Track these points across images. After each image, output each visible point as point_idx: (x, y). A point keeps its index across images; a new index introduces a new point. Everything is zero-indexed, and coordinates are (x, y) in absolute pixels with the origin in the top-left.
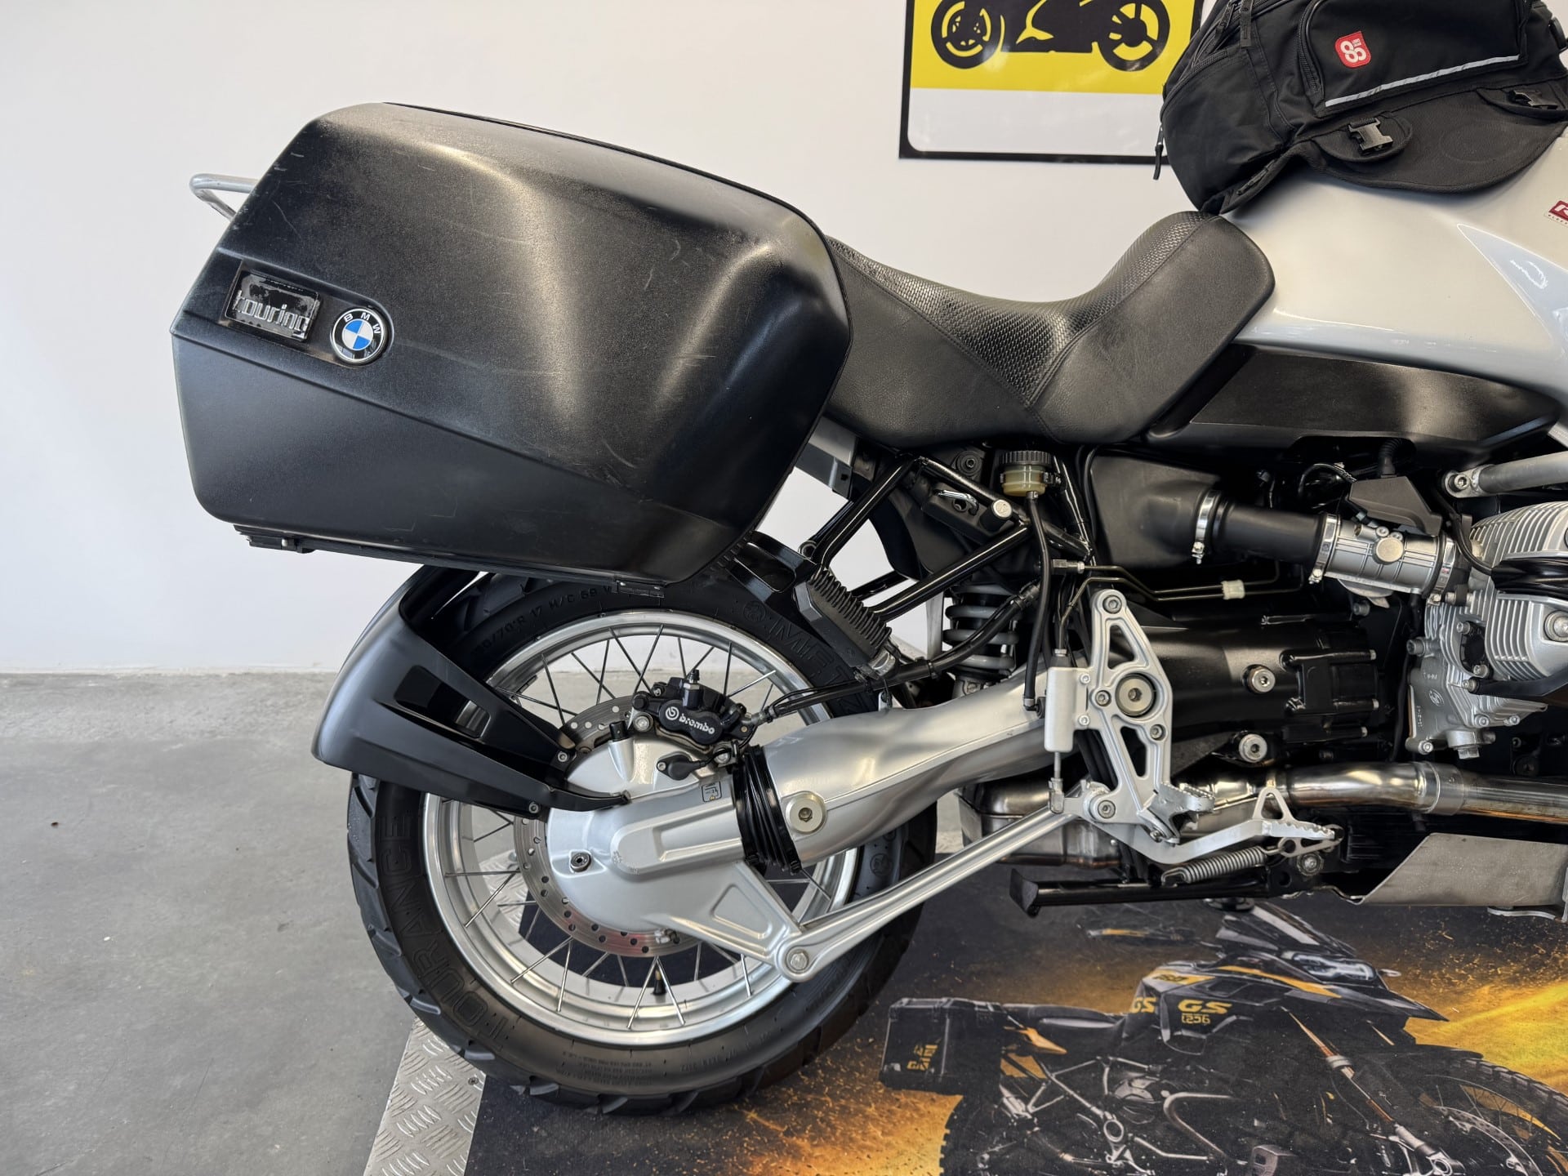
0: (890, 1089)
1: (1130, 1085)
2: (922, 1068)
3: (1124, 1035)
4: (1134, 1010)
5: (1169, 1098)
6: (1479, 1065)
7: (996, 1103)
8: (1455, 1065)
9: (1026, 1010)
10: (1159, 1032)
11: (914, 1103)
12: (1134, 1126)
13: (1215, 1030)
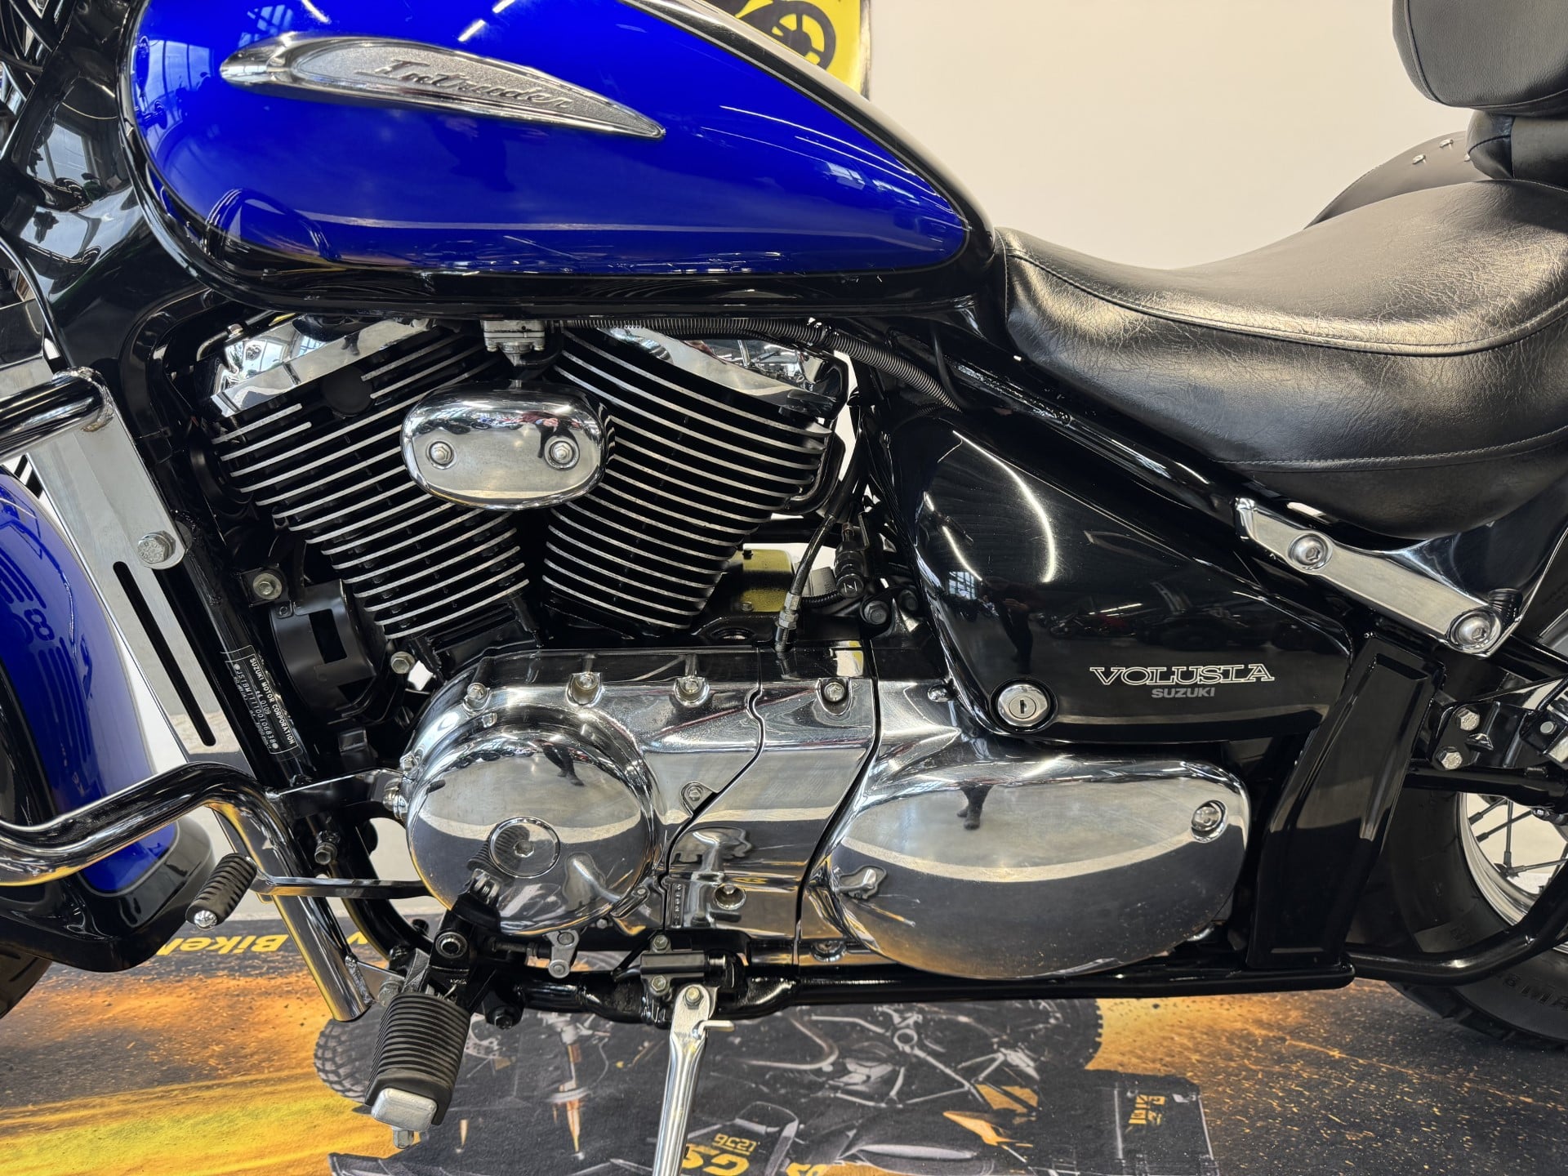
0: (1179, 1076)
1: (869, 1077)
2: (1145, 1097)
3: (851, 1134)
4: (821, 1168)
5: (826, 1066)
7: (1043, 1062)
10: (799, 1134)
11: (1144, 1063)
12: (883, 1042)
13: (717, 1126)
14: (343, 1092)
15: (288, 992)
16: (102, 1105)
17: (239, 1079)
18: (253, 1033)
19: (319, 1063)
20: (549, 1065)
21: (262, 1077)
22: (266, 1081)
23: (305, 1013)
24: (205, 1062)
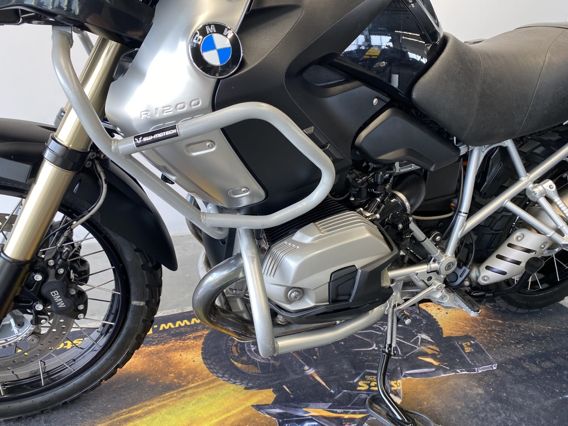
0: (468, 335)
2: (464, 343)
3: (399, 368)
4: (399, 381)
5: (374, 347)
6: (247, 384)
8: (259, 381)
9: (444, 373)
11: (457, 332)
13: (363, 373)
14: (235, 383)
15: (175, 349)
16: (153, 404)
17: (192, 385)
18: (180, 367)
19: (215, 374)
20: (293, 361)
21: (200, 383)
22: (202, 384)
23: (191, 356)
24: (173, 381)
